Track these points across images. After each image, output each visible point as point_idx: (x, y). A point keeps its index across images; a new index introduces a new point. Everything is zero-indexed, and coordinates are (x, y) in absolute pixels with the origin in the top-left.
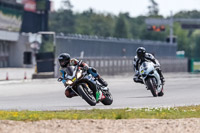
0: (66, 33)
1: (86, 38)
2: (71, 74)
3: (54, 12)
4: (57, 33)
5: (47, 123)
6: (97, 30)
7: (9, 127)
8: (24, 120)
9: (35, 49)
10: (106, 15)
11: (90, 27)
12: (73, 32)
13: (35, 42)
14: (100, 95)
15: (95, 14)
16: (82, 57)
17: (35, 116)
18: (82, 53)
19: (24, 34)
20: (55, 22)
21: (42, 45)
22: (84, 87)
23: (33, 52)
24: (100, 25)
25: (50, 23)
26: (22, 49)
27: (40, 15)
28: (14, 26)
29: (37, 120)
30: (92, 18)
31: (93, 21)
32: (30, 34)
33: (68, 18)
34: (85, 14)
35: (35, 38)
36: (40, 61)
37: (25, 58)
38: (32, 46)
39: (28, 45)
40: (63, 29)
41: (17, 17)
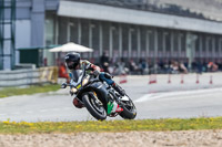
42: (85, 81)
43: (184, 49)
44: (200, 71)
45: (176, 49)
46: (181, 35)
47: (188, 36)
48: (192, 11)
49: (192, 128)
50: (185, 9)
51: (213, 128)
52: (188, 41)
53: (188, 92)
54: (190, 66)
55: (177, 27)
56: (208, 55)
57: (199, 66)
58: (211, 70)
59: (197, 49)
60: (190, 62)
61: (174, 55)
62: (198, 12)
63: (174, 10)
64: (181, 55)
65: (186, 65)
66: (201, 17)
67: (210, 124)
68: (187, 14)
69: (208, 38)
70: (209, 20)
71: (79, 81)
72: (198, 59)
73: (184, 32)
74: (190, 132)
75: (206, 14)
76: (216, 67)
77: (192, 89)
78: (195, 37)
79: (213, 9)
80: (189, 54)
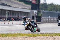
0: (45, 10)
1: (51, 12)
4: (42, 10)
5: (39, 37)
6: (54, 9)
7: (27, 39)
8: (32, 36)
9: (35, 15)
10: (57, 5)
11: (52, 8)
12: (47, 10)
13: (35, 13)
14: (36, 29)
15: (54, 5)
16: (50, 17)
17: (35, 35)
18: (50, 16)
19: (32, 10)
20: (42, 7)
21: (38, 14)
22: (30, 27)
24: (55, 8)
25: (40, 7)
26: (32, 15)
27: (37, 5)
28: (29, 8)
29: (36, 36)
30: (53, 6)
31: (53, 7)
32: (34, 10)
33: (45, 6)
35: (35, 12)
36: (37, 18)
37: (32, 18)
38: (35, 14)
39: (33, 14)
40: (44, 9)
41: (30, 5)
42: (29, 23)
43: (5, 15)
45: (3, 15)
46: (4, 11)
47: (6, 11)
48: (8, 4)
49: (8, 36)
50: (6, 4)
51: (14, 36)
52: (6, 12)
53: (6, 26)
54: (7, 19)
55: (3, 9)
56: (12, 16)
57: (9, 19)
59: (9, 15)
62: (9, 5)
66: (10, 6)
67: (13, 35)
70: (12, 7)
71: (27, 23)
72: (9, 17)
73: (5, 10)
74: (7, 37)
78: (8, 11)
79: (13, 4)
80: (7, 16)
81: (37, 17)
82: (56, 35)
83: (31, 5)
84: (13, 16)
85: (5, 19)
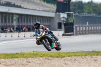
0: (79, 13)
1: (89, 15)
2: (40, 34)
3: (73, 2)
5: (69, 58)
6: (95, 11)
7: (49, 61)
8: (57, 57)
9: (63, 21)
10: (99, 3)
11: (91, 10)
12: (83, 12)
13: (63, 17)
15: (94, 3)
19: (57, 13)
21: (67, 19)
22: (45, 41)
23: (63, 23)
24: (96, 8)
25: (71, 8)
26: (57, 21)
27: (66, 4)
28: (52, 9)
29: (64, 57)
30: (92, 5)
31: (93, 7)
32: (61, 13)
33: (80, 6)
34: (89, 3)
36: (66, 27)
38: (62, 19)
40: (78, 11)
43: (12, 22)
44: (20, 32)
45: (9, 22)
46: (11, 15)
47: (14, 16)
48: (16, 4)
49: (17, 57)
50: (13, 3)
51: (26, 57)
52: (14, 18)
54: (15, 29)
55: (9, 12)
56: (23, 24)
57: (19, 29)
58: (24, 31)
59: (18, 22)
60: (15, 27)
61: (8, 24)
62: (19, 5)
63: (8, 4)
64: (11, 24)
65: (13, 29)
66: (20, 7)
67: (25, 56)
68: (14, 6)
69: (23, 16)
70: (24, 8)
72: (19, 26)
73: (13, 14)
74: (16, 59)
75: (22, 6)
76: (27, 29)
77: (16, 40)
78: (18, 16)
79: (26, 3)
80: (15, 24)
81: (65, 25)
82: (98, 55)
83: (55, 5)
84: (26, 24)
85: (12, 29)
